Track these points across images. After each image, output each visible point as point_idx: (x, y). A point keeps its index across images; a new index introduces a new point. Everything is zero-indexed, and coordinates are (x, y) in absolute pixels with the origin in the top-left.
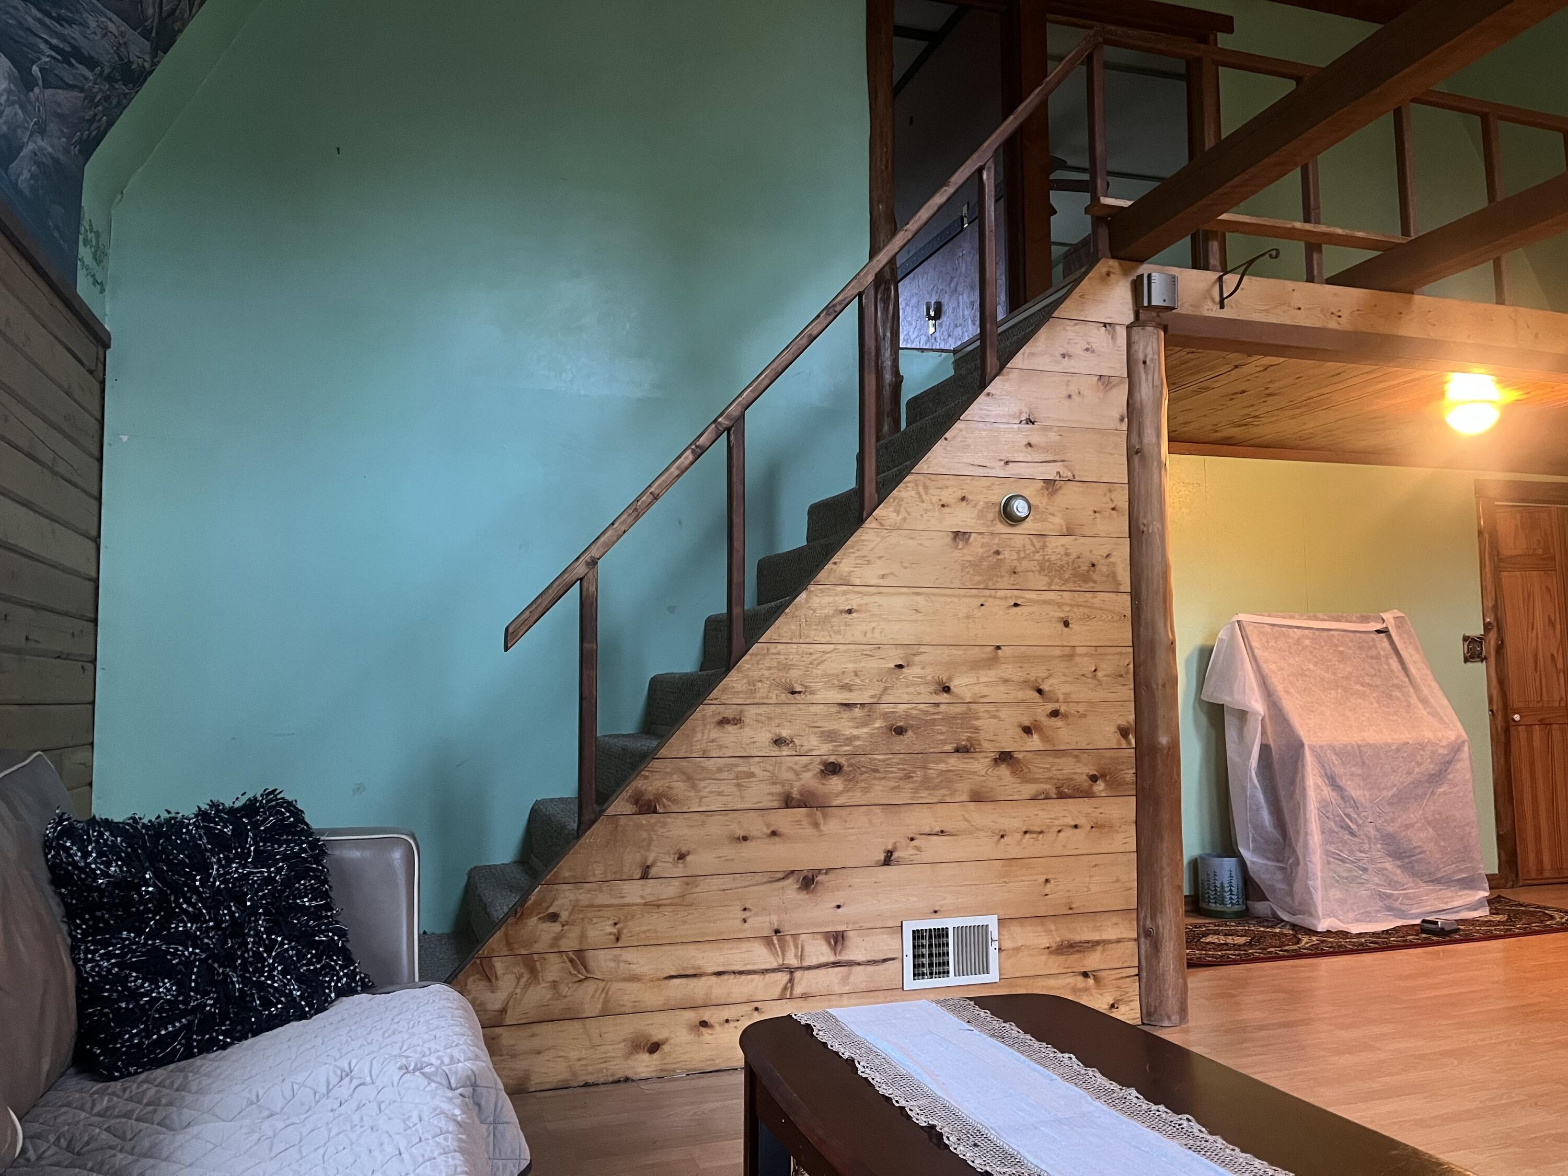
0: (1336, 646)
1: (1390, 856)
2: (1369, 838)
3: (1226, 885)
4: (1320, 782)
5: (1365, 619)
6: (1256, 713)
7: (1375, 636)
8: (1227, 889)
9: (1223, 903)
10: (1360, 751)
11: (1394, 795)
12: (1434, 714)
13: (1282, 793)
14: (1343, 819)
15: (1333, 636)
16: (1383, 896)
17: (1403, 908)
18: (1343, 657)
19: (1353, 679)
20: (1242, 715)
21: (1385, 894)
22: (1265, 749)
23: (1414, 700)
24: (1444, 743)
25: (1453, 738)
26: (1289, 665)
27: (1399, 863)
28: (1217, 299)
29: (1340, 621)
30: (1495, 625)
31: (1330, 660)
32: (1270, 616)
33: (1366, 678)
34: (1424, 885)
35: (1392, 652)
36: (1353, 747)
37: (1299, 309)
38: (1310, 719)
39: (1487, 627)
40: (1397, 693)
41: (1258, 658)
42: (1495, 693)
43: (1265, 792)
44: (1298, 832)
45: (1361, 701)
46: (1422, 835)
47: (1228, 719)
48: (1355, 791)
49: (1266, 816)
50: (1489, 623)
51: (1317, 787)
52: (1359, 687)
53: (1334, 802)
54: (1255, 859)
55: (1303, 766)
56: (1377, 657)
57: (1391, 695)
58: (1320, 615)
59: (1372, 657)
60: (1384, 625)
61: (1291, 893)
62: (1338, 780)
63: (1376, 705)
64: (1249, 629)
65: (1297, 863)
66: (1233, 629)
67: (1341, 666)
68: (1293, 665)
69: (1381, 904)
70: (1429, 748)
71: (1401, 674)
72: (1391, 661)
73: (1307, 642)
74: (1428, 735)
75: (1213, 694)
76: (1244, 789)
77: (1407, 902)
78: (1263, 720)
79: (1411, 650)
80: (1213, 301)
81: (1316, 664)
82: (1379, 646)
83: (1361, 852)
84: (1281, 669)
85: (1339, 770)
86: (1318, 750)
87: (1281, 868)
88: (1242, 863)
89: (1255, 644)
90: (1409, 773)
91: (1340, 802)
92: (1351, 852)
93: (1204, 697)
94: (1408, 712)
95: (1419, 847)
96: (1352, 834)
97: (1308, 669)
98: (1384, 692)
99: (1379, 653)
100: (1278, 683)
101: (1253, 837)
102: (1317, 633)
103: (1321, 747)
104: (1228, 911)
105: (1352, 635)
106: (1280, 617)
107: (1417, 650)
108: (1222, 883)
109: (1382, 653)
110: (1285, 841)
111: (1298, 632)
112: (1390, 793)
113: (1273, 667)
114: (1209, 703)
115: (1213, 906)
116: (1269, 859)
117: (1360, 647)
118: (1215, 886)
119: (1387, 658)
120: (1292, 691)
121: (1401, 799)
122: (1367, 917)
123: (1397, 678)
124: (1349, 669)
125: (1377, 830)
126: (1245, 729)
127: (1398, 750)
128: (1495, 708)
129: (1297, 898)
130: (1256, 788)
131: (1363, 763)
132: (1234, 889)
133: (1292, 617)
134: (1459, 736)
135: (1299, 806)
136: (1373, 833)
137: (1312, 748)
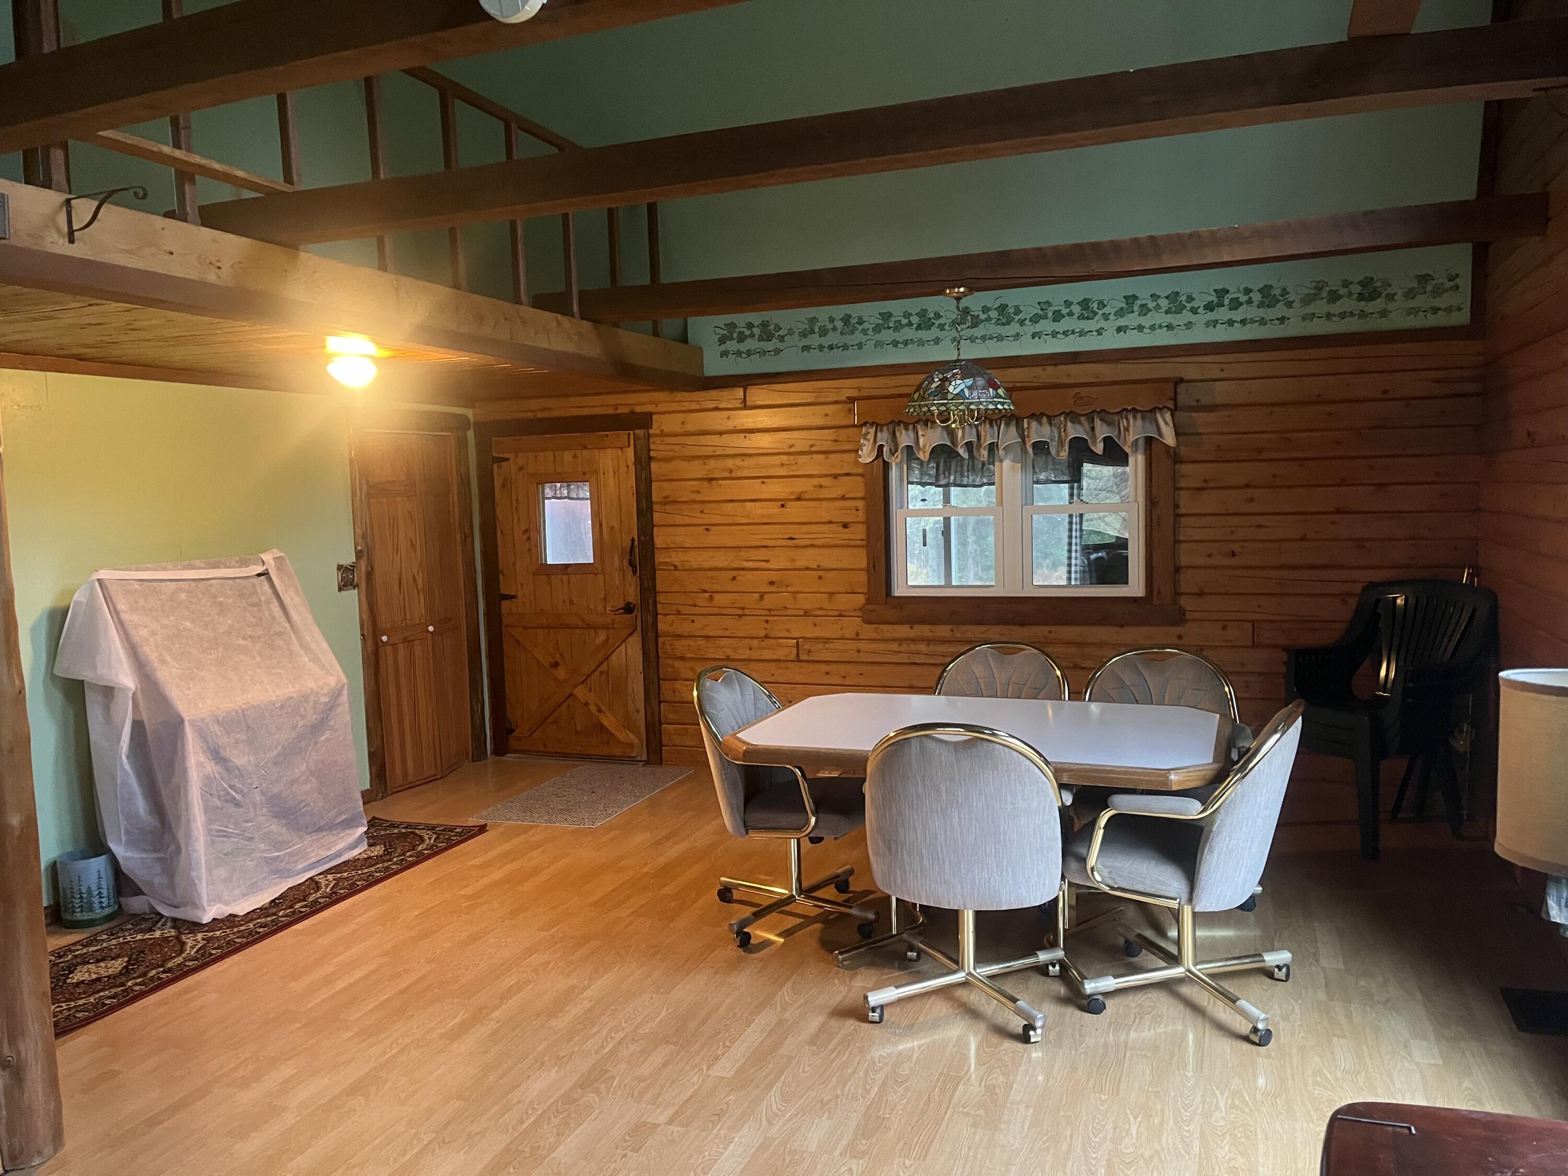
0: (215, 597)
1: (275, 817)
2: (255, 805)
3: (94, 888)
4: (202, 758)
5: (244, 563)
6: (125, 689)
7: (255, 580)
8: (95, 893)
9: (91, 909)
10: (244, 715)
11: (279, 754)
12: (315, 659)
13: (160, 778)
14: (228, 793)
15: (211, 585)
16: (269, 861)
17: (288, 867)
18: (222, 609)
19: (234, 633)
20: (109, 692)
21: (271, 858)
22: (138, 726)
23: (296, 647)
24: (325, 691)
25: (333, 684)
26: (164, 627)
27: (284, 822)
28: (65, 229)
29: (219, 567)
30: (365, 554)
31: (209, 614)
32: (137, 570)
33: (248, 629)
34: (308, 836)
35: (273, 596)
36: (237, 711)
37: (172, 253)
38: (189, 689)
39: (359, 554)
40: (280, 642)
41: (126, 623)
42: (365, 617)
43: (139, 777)
44: (178, 818)
45: (243, 657)
46: (307, 787)
47: (89, 695)
48: (240, 759)
49: (141, 805)
50: (360, 551)
51: (200, 765)
52: (242, 642)
53: (217, 776)
54: (129, 854)
55: (183, 745)
56: (257, 604)
57: (273, 646)
58: (197, 563)
59: (253, 605)
60: (265, 568)
61: (172, 886)
62: (222, 752)
63: (258, 659)
64: (113, 589)
65: (178, 850)
66: (92, 589)
67: (221, 619)
68: (167, 627)
69: (267, 869)
70: (312, 698)
71: (283, 620)
72: (272, 606)
73: (183, 596)
74: (311, 684)
75: (68, 668)
76: (113, 778)
77: (292, 859)
78: (134, 694)
79: (292, 593)
80: (59, 231)
81: (193, 621)
82: (258, 590)
83: (248, 821)
84: (154, 633)
85: (224, 740)
86: (200, 724)
87: (159, 859)
88: (114, 862)
89: (121, 606)
90: (294, 728)
91: (225, 774)
92: (236, 824)
93: (58, 672)
94: (291, 662)
95: (303, 801)
96: (238, 805)
97: (185, 629)
98: (265, 643)
99: (260, 600)
100: (150, 652)
101: (126, 829)
102: (193, 584)
103: (203, 720)
104: (98, 917)
105: (231, 582)
106: (151, 569)
107: (297, 592)
108: (89, 889)
109: (263, 598)
110: (163, 827)
111: (173, 585)
112: (276, 753)
113: (144, 632)
114: (64, 678)
115: (79, 916)
116: (145, 851)
117: (239, 596)
118: (81, 893)
119: (268, 603)
120: (168, 658)
121: (286, 756)
122: (254, 888)
123: (279, 624)
124: (230, 622)
125: (263, 793)
126: (112, 706)
127: (282, 707)
128: (366, 634)
129: (179, 891)
130: (128, 774)
131: (248, 727)
132: (105, 892)
133: (164, 569)
134: (339, 680)
135: (180, 791)
136: (258, 797)
137: (193, 723)
